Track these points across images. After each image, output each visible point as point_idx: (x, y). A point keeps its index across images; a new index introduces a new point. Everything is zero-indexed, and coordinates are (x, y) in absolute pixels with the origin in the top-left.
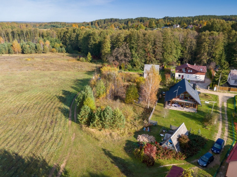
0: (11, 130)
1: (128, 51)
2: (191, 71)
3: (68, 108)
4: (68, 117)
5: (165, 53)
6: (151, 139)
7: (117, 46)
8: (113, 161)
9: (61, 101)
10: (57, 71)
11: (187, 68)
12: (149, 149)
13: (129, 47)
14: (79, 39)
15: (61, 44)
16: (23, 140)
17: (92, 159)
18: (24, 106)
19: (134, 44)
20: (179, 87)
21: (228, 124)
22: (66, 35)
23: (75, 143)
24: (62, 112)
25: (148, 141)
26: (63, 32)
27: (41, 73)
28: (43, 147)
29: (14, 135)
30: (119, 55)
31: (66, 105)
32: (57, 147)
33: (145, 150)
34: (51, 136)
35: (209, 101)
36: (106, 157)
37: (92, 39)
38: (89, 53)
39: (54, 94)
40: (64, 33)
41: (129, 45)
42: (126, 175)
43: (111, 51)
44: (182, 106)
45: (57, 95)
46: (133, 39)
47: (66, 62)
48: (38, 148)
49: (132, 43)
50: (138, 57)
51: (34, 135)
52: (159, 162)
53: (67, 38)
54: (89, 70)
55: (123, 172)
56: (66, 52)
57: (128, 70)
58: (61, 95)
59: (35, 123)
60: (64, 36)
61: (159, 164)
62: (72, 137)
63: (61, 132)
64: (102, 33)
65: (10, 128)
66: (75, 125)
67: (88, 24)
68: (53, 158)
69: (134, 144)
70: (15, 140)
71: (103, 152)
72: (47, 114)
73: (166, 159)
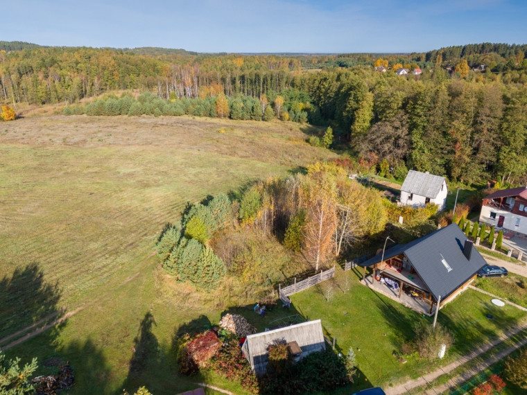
1: (401, 132)
2: (526, 209)
6: (241, 329)
7: (384, 119)
10: (242, 159)
12: (201, 343)
13: (407, 122)
15: (308, 105)
17: (116, 322)
18: (128, 209)
19: (419, 116)
20: (388, 238)
21: (481, 372)
22: (322, 86)
23: (121, 288)
25: (233, 331)
26: (319, 79)
27: (213, 159)
34: (104, 266)
35: (511, 300)
36: (138, 328)
37: (351, 98)
38: (329, 128)
40: (321, 80)
41: (409, 118)
43: (369, 128)
45: (190, 202)
46: (421, 105)
47: (283, 142)
48: (71, 277)
49: (415, 115)
51: (89, 256)
52: (207, 374)
53: (322, 92)
55: (133, 362)
56: (307, 123)
57: (394, 177)
59: (109, 240)
60: (318, 88)
62: (128, 278)
67: (419, 58)
68: (71, 297)
70: (61, 256)
71: (143, 318)
72: (140, 230)
73: (225, 375)
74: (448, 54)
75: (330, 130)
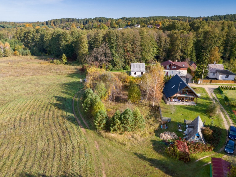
0: (19, 148)
1: (108, 51)
2: (175, 67)
3: (73, 115)
4: (78, 124)
5: (144, 52)
6: (173, 136)
7: (96, 46)
8: (151, 164)
9: (59, 108)
10: (34, 76)
11: (171, 65)
12: (181, 146)
13: (108, 46)
14: (45, 40)
15: (23, 46)
16: (42, 158)
17: (130, 165)
18: (18, 119)
19: (113, 43)
20: (181, 82)
21: (227, 112)
22: (28, 36)
23: (103, 152)
24: (68, 120)
25: (171, 138)
26: (23, 32)
27: (16, 80)
28: (71, 161)
29: (27, 154)
30: (98, 56)
31: (68, 112)
32: (86, 159)
33: (178, 148)
34: (73, 148)
35: (199, 93)
36: (142, 160)
37: (63, 40)
38: (64, 54)
39: (48, 102)
40: (25, 33)
41: (108, 45)
42: (171, 175)
43: (89, 51)
44: (182, 101)
45: (51, 103)
46: (112, 39)
47: (39, 65)
48: (66, 164)
49: (111, 43)
50: (118, 56)
51: (52, 149)
52: (192, 156)
53: (29, 39)
54: (70, 73)
55: (167, 173)
56: (32, 55)
57: (110, 70)
58: (55, 102)
59: (44, 137)
60: (25, 37)
61: (194, 159)
62: (95, 146)
63: (80, 142)
64: (73, 33)
65: (16, 146)
66: (91, 133)
67: (43, 24)
68: (88, 171)
69: (160, 143)
70: (32, 159)
71: (135, 156)
72: (52, 124)
73: (197, 153)
74: (55, 22)
75: (64, 55)
